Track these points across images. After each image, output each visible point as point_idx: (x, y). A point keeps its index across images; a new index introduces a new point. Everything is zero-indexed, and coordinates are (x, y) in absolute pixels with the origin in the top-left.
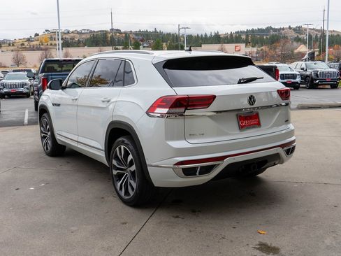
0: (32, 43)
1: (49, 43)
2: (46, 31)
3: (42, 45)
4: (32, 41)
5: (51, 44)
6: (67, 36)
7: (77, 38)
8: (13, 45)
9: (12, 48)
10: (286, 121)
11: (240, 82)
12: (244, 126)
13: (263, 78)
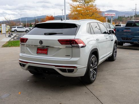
10: (67, 56)
11: (45, 35)
12: (39, 53)
13: (62, 33)
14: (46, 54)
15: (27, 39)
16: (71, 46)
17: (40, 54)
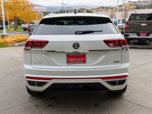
0: (121, 8)
1: (129, 8)
2: (129, 1)
3: (126, 8)
4: (122, 7)
5: (130, 8)
6: (139, 4)
7: (144, 4)
8: (113, 9)
9: (112, 10)
10: (116, 62)
11: (76, 34)
12: (71, 61)
13: (102, 31)
14: (84, 62)
15: (47, 42)
16: (120, 48)
17: (73, 63)
